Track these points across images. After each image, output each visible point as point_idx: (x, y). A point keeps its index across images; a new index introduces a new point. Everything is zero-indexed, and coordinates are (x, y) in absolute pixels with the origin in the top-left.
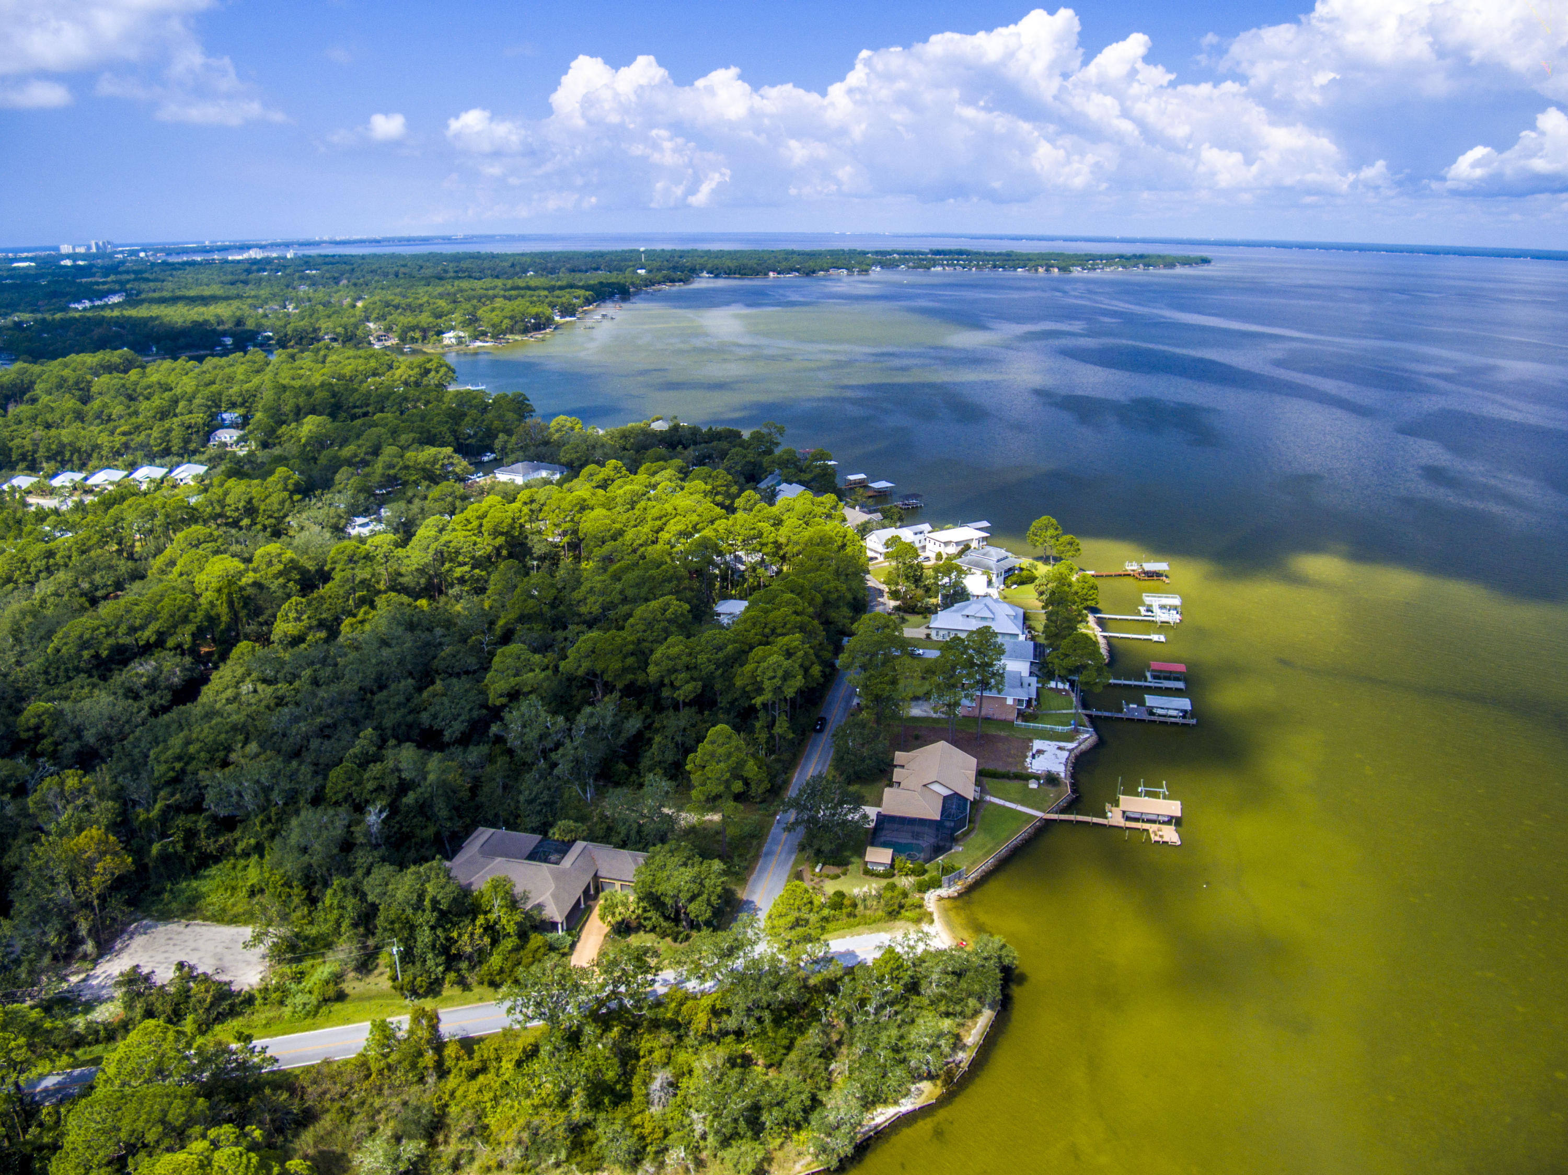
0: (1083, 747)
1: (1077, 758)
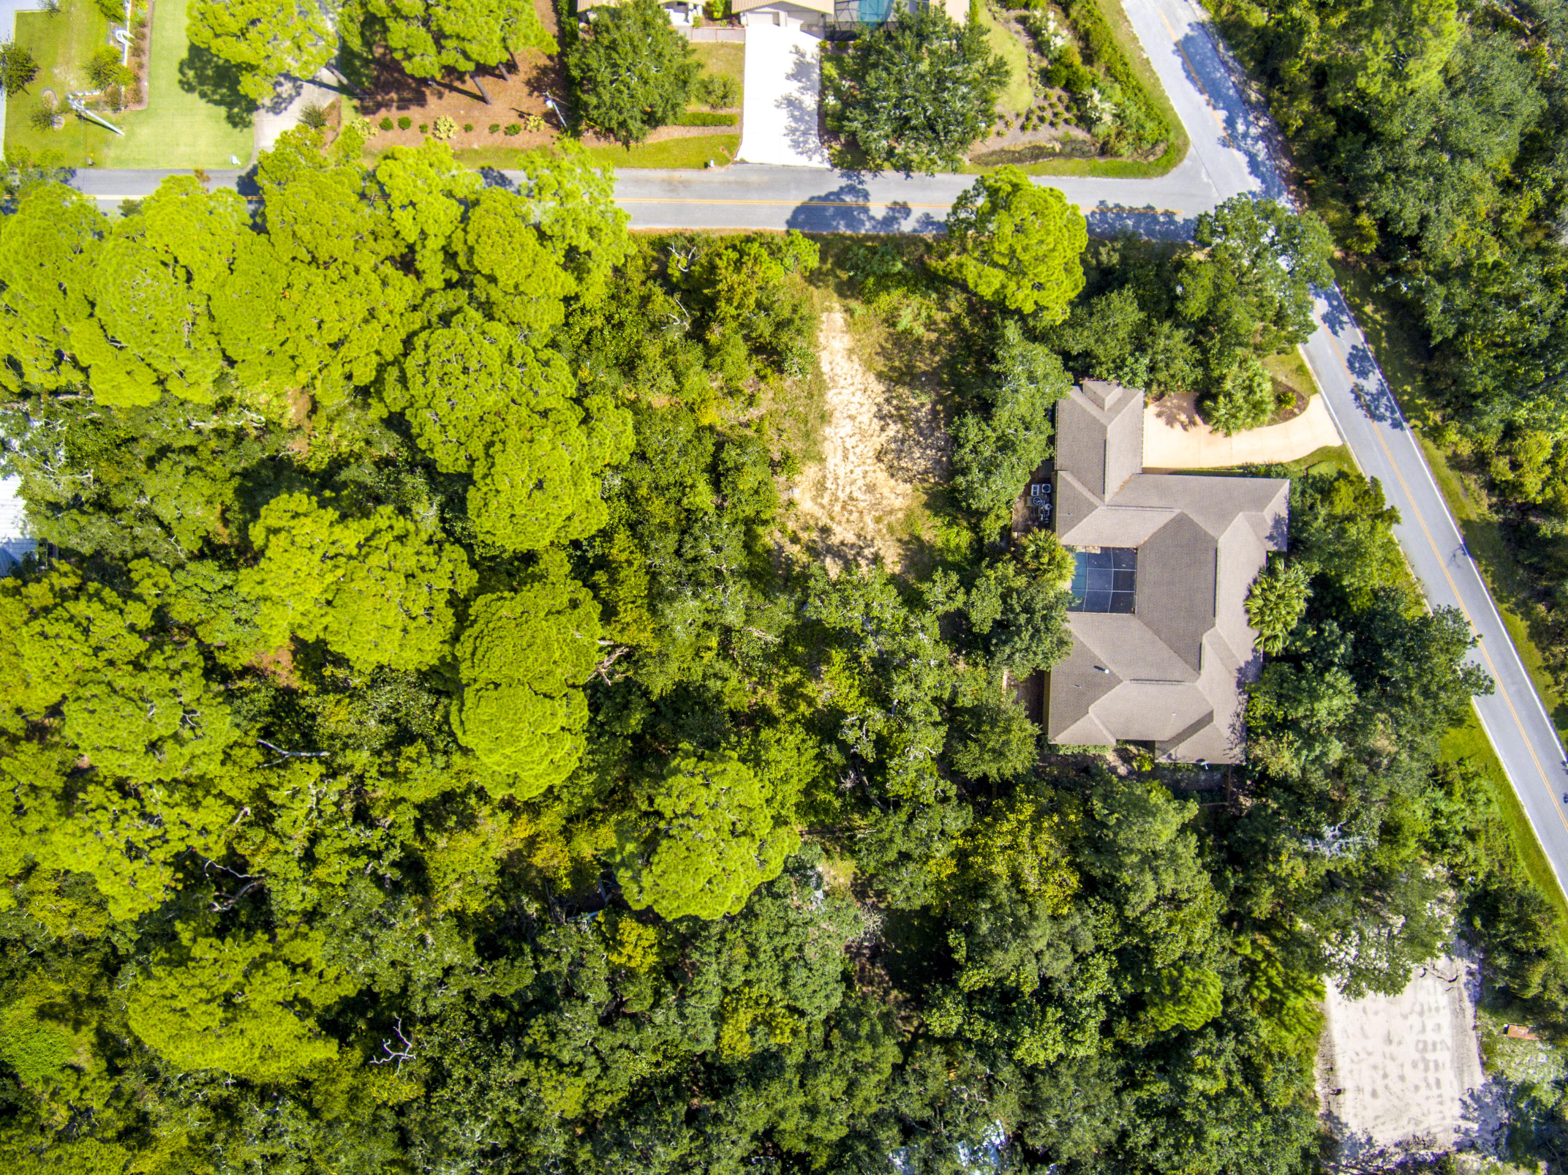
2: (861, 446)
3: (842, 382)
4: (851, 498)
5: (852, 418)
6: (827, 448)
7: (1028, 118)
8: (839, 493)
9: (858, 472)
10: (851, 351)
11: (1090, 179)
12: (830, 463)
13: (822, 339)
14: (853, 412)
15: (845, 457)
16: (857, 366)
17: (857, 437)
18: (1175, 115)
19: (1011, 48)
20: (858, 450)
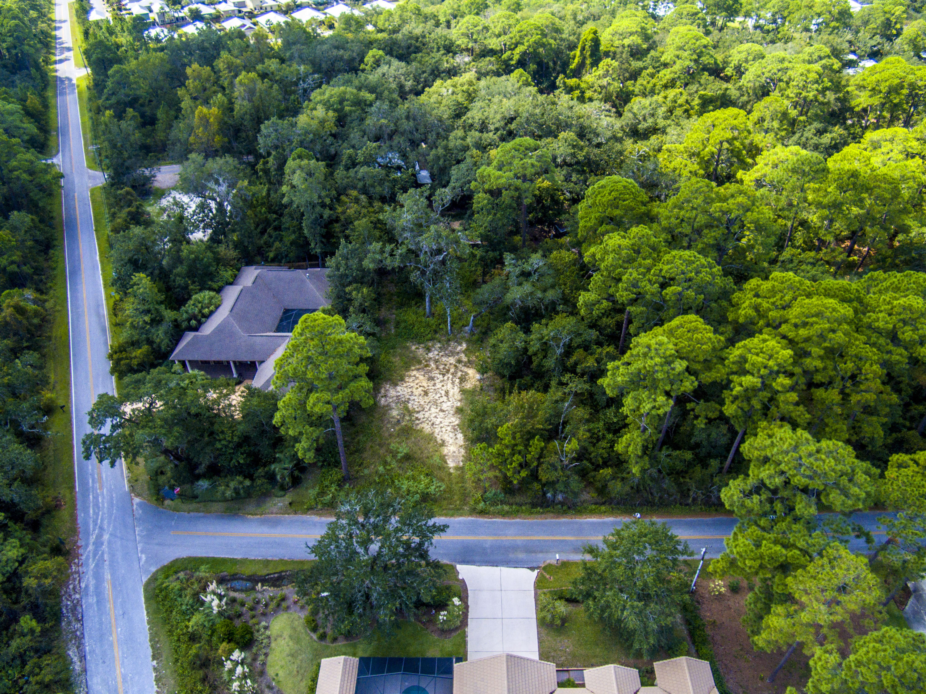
2: (437, 397)
3: (449, 428)
4: (444, 375)
5: (442, 411)
6: (458, 396)
7: (279, 605)
8: (451, 377)
9: (439, 386)
10: (443, 444)
11: (238, 557)
12: (456, 390)
13: (463, 451)
14: (441, 414)
15: (447, 393)
16: (439, 437)
17: (439, 401)
18: (147, 609)
19: (281, 673)
20: (439, 395)
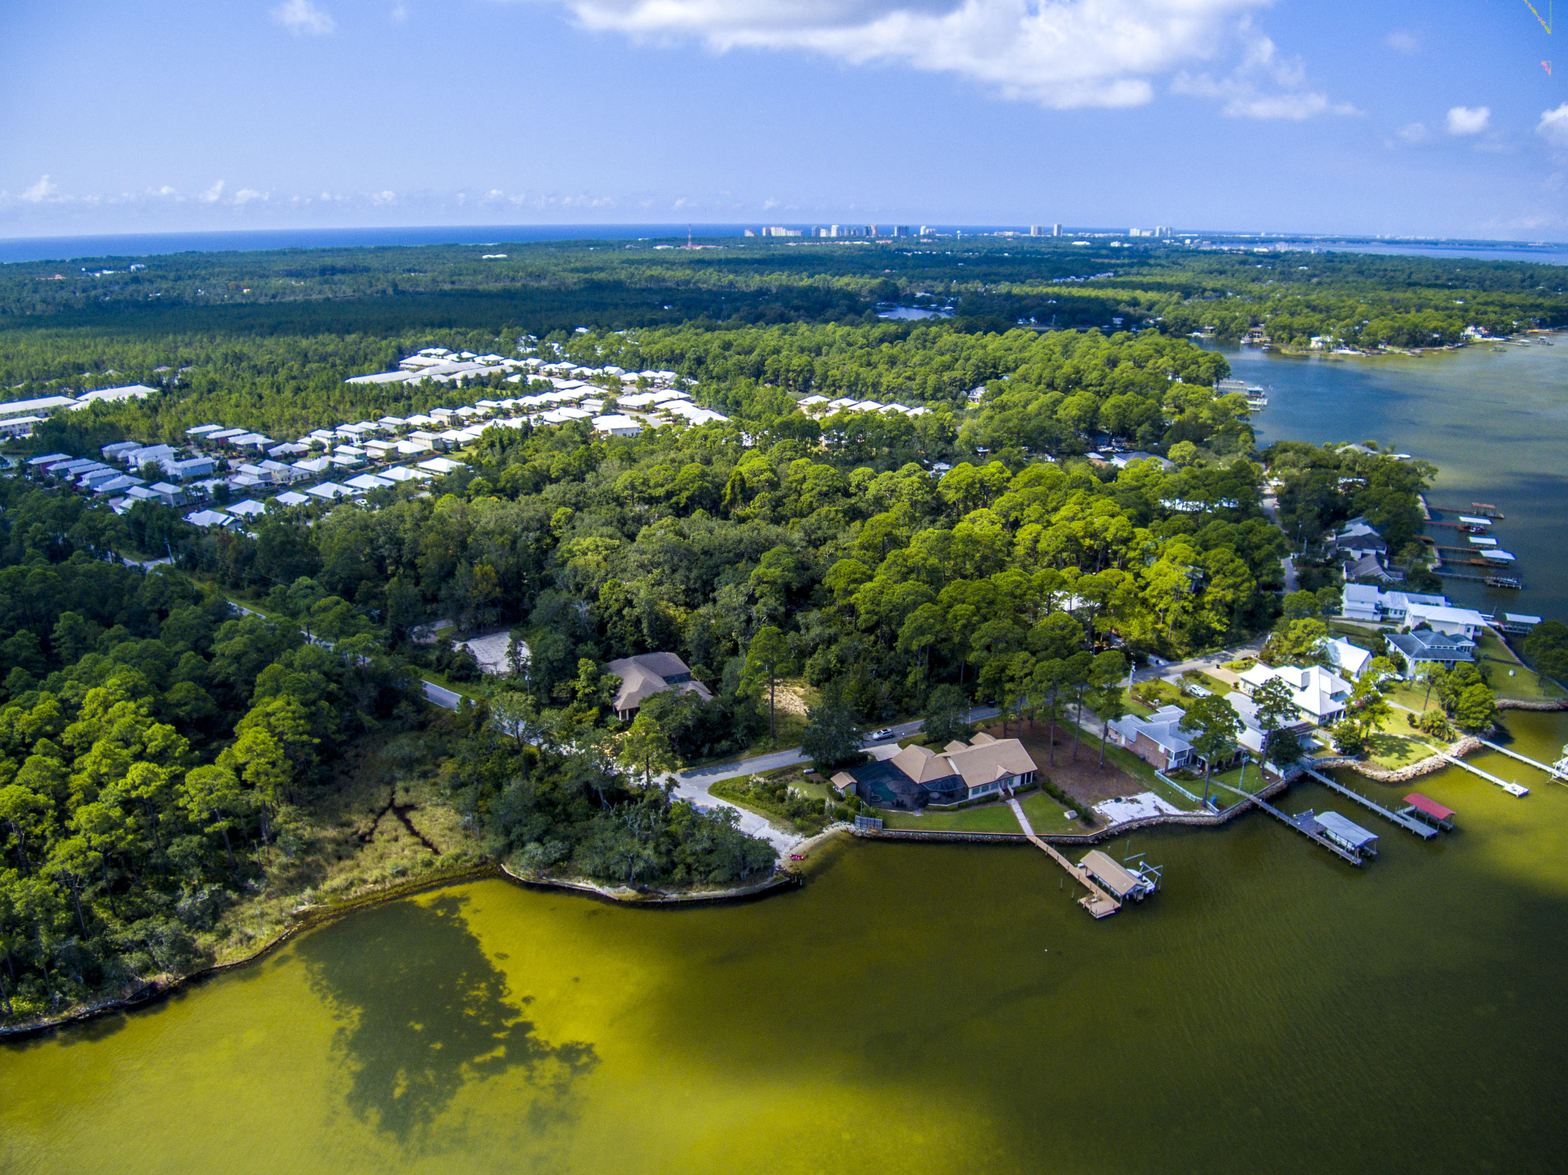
0: (1186, 819)
1: (1165, 823)
4: (782, 692)
6: (800, 698)
8: (787, 692)
9: (784, 697)
12: (796, 696)
15: (792, 698)
20: (788, 700)
